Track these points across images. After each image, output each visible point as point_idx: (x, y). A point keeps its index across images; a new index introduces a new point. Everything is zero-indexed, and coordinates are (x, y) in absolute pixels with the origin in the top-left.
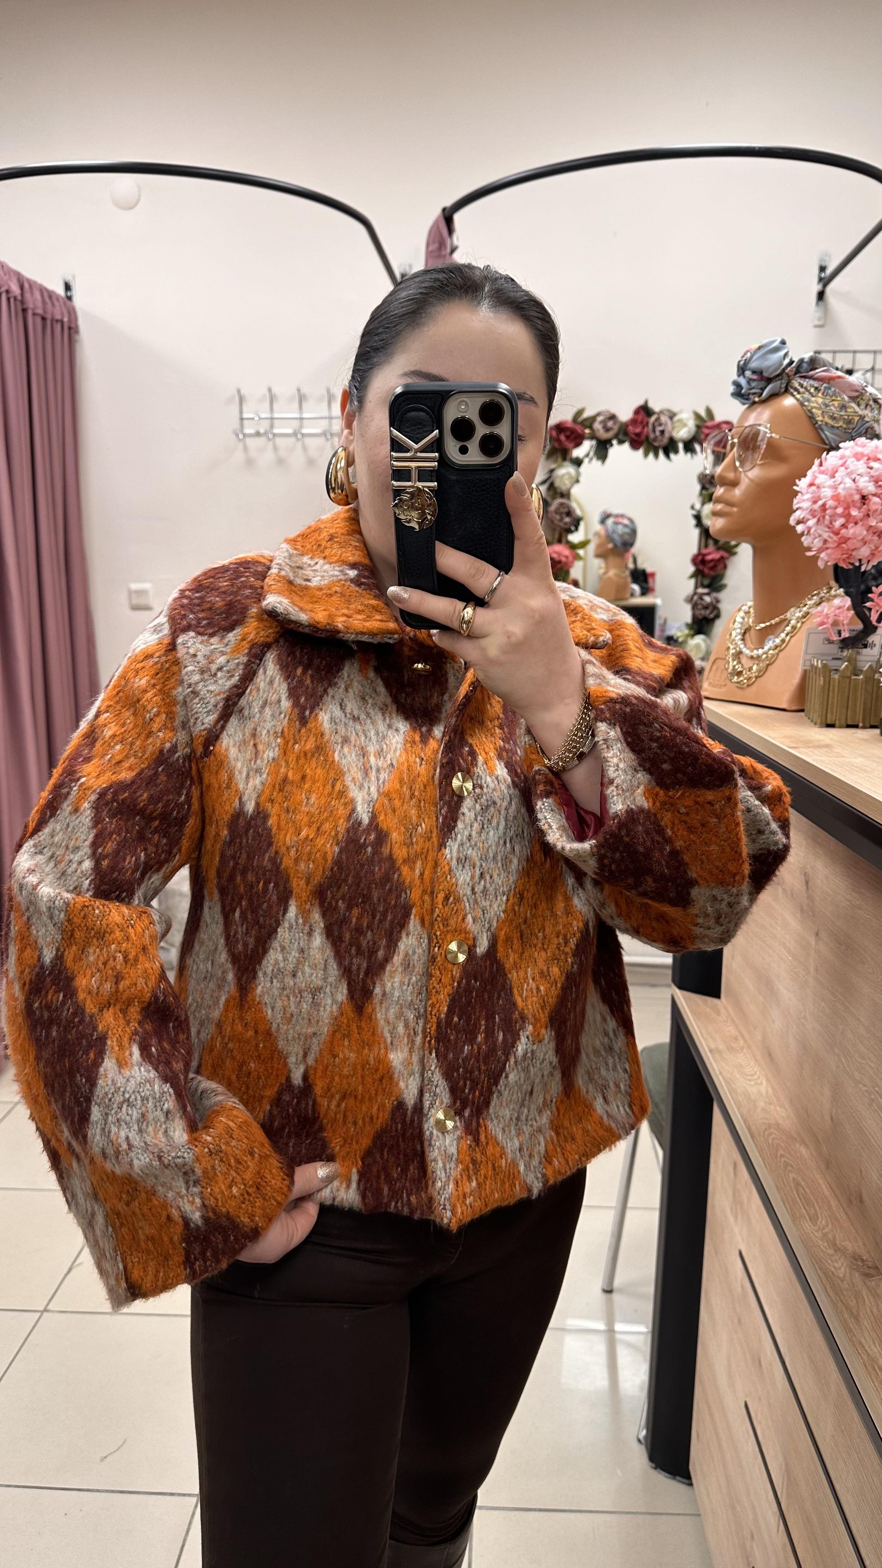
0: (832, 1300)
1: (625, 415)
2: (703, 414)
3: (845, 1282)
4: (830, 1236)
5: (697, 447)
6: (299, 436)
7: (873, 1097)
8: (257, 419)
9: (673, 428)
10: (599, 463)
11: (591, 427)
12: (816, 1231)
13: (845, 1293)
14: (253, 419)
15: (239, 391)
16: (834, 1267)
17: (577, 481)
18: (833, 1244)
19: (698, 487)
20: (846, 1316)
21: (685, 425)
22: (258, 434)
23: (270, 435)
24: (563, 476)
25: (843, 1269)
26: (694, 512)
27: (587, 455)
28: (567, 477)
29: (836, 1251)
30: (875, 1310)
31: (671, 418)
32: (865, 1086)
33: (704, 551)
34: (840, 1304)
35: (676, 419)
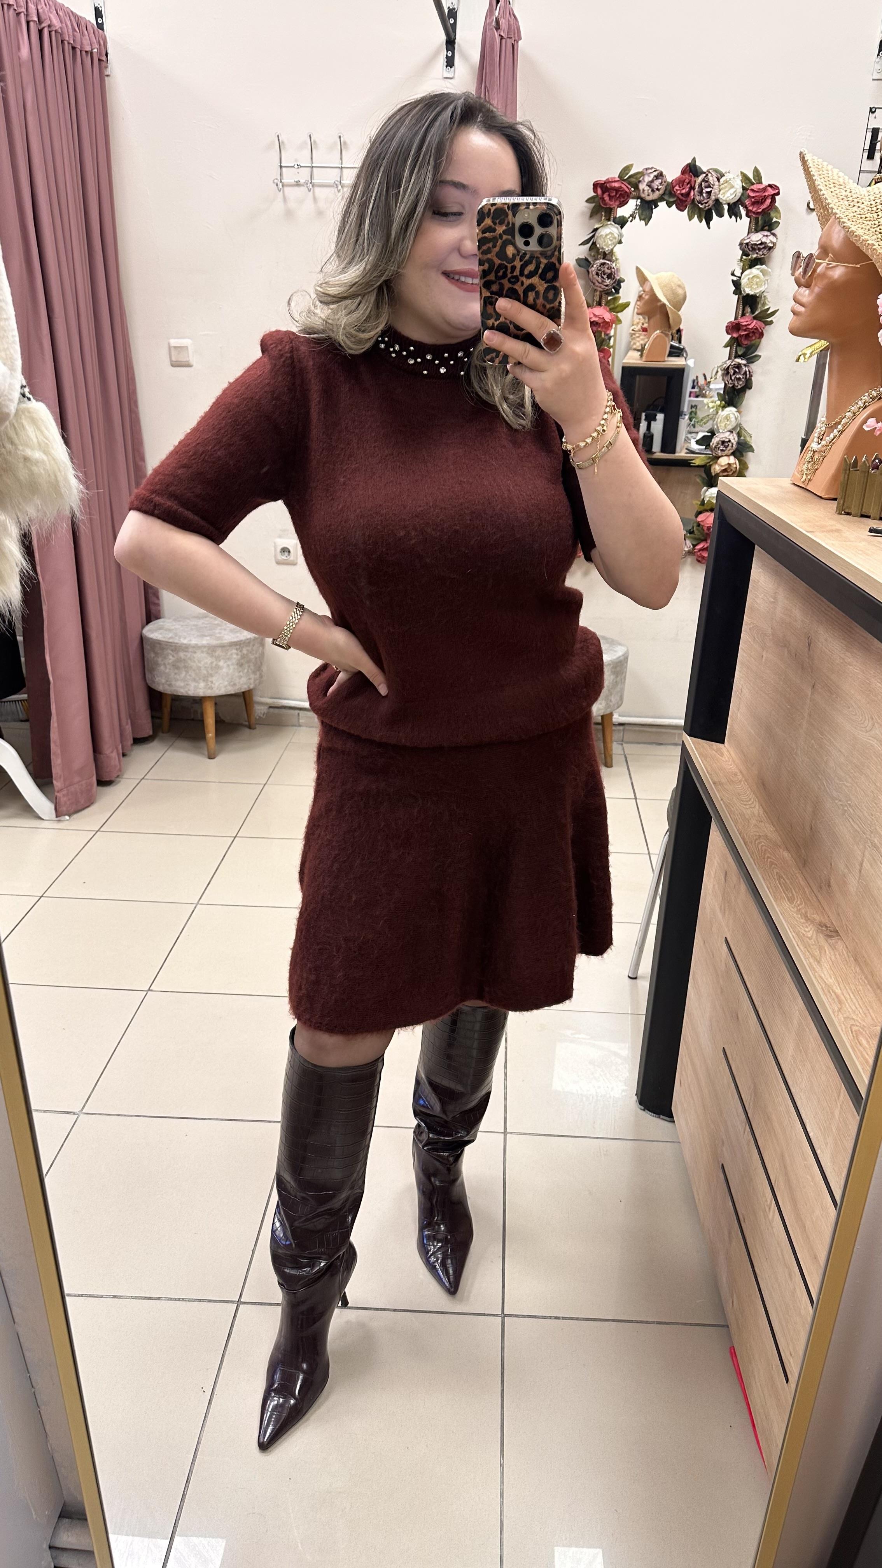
0: (802, 951)
1: (672, 174)
2: (751, 176)
3: (812, 940)
4: (803, 911)
5: (743, 212)
6: (340, 187)
7: (846, 808)
8: (296, 166)
9: (720, 191)
10: (643, 222)
11: (636, 187)
12: (793, 908)
13: (812, 947)
14: (293, 167)
15: (278, 136)
16: (805, 931)
17: (620, 242)
18: (806, 917)
19: (741, 252)
20: (811, 960)
21: (733, 187)
22: (298, 184)
23: (312, 184)
24: (607, 235)
25: (811, 932)
26: (735, 278)
27: (631, 216)
28: (608, 237)
29: (807, 921)
30: (833, 958)
31: (718, 180)
32: (840, 801)
33: (740, 320)
34: (807, 953)
35: (722, 180)
